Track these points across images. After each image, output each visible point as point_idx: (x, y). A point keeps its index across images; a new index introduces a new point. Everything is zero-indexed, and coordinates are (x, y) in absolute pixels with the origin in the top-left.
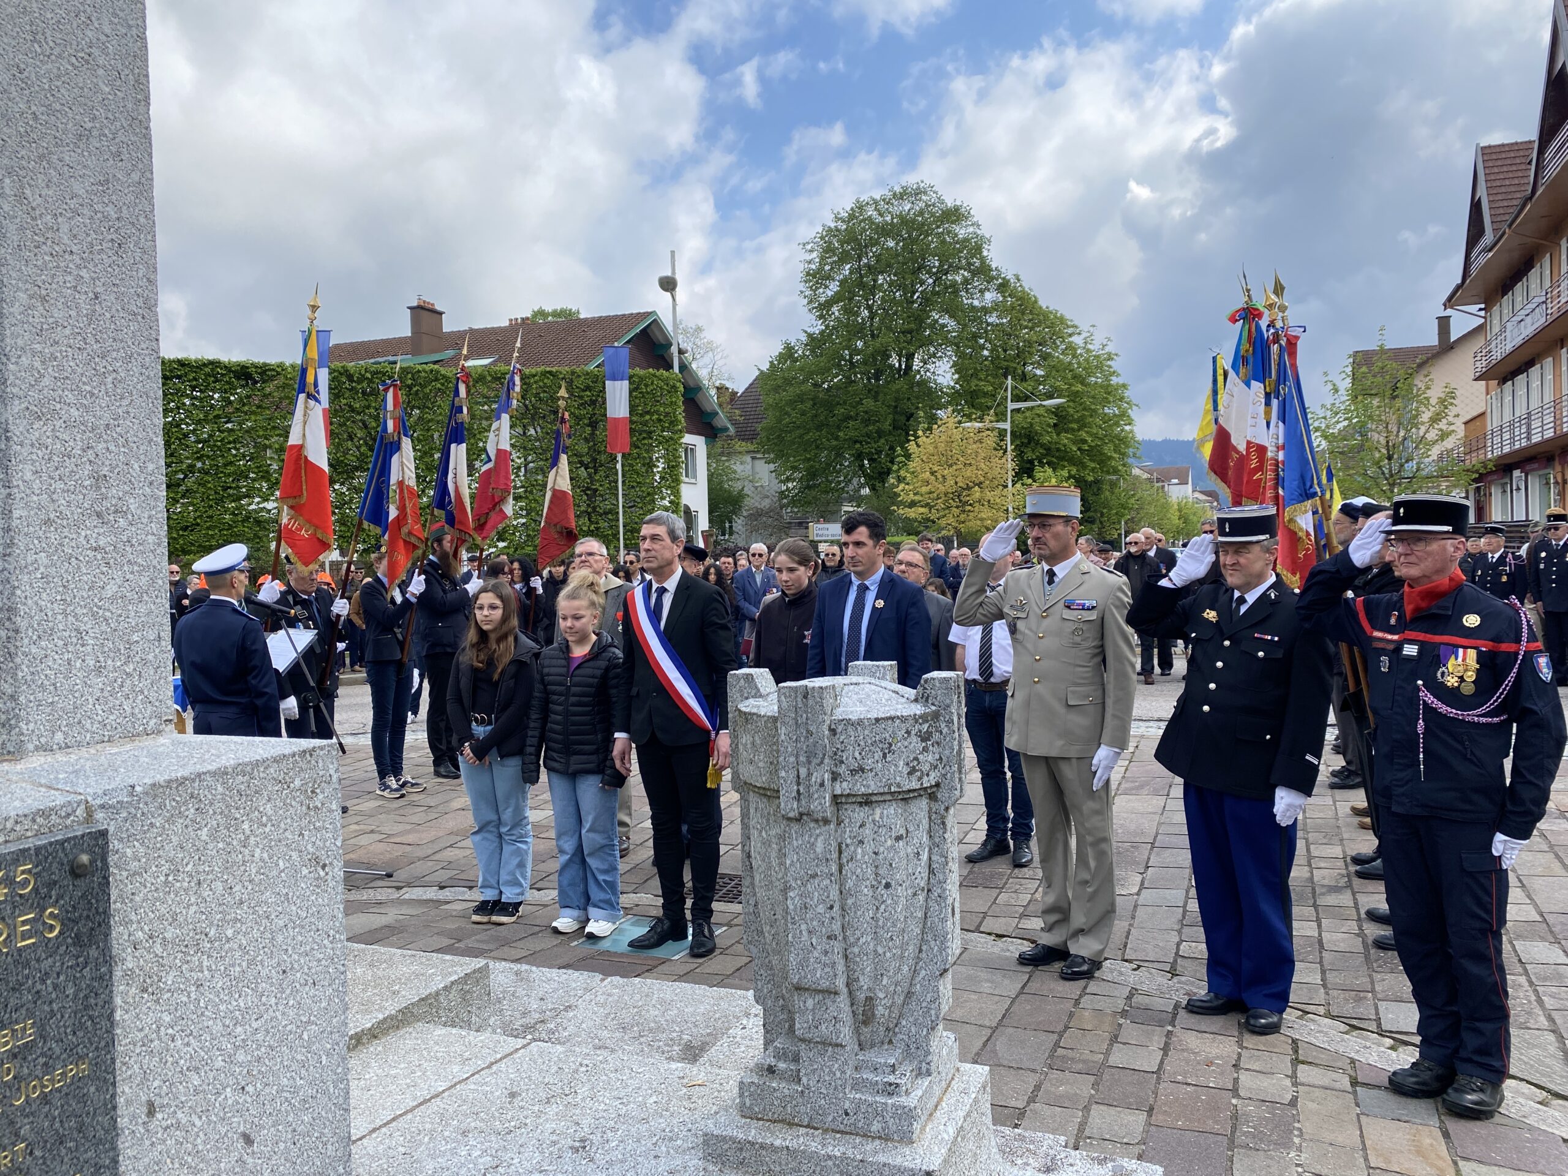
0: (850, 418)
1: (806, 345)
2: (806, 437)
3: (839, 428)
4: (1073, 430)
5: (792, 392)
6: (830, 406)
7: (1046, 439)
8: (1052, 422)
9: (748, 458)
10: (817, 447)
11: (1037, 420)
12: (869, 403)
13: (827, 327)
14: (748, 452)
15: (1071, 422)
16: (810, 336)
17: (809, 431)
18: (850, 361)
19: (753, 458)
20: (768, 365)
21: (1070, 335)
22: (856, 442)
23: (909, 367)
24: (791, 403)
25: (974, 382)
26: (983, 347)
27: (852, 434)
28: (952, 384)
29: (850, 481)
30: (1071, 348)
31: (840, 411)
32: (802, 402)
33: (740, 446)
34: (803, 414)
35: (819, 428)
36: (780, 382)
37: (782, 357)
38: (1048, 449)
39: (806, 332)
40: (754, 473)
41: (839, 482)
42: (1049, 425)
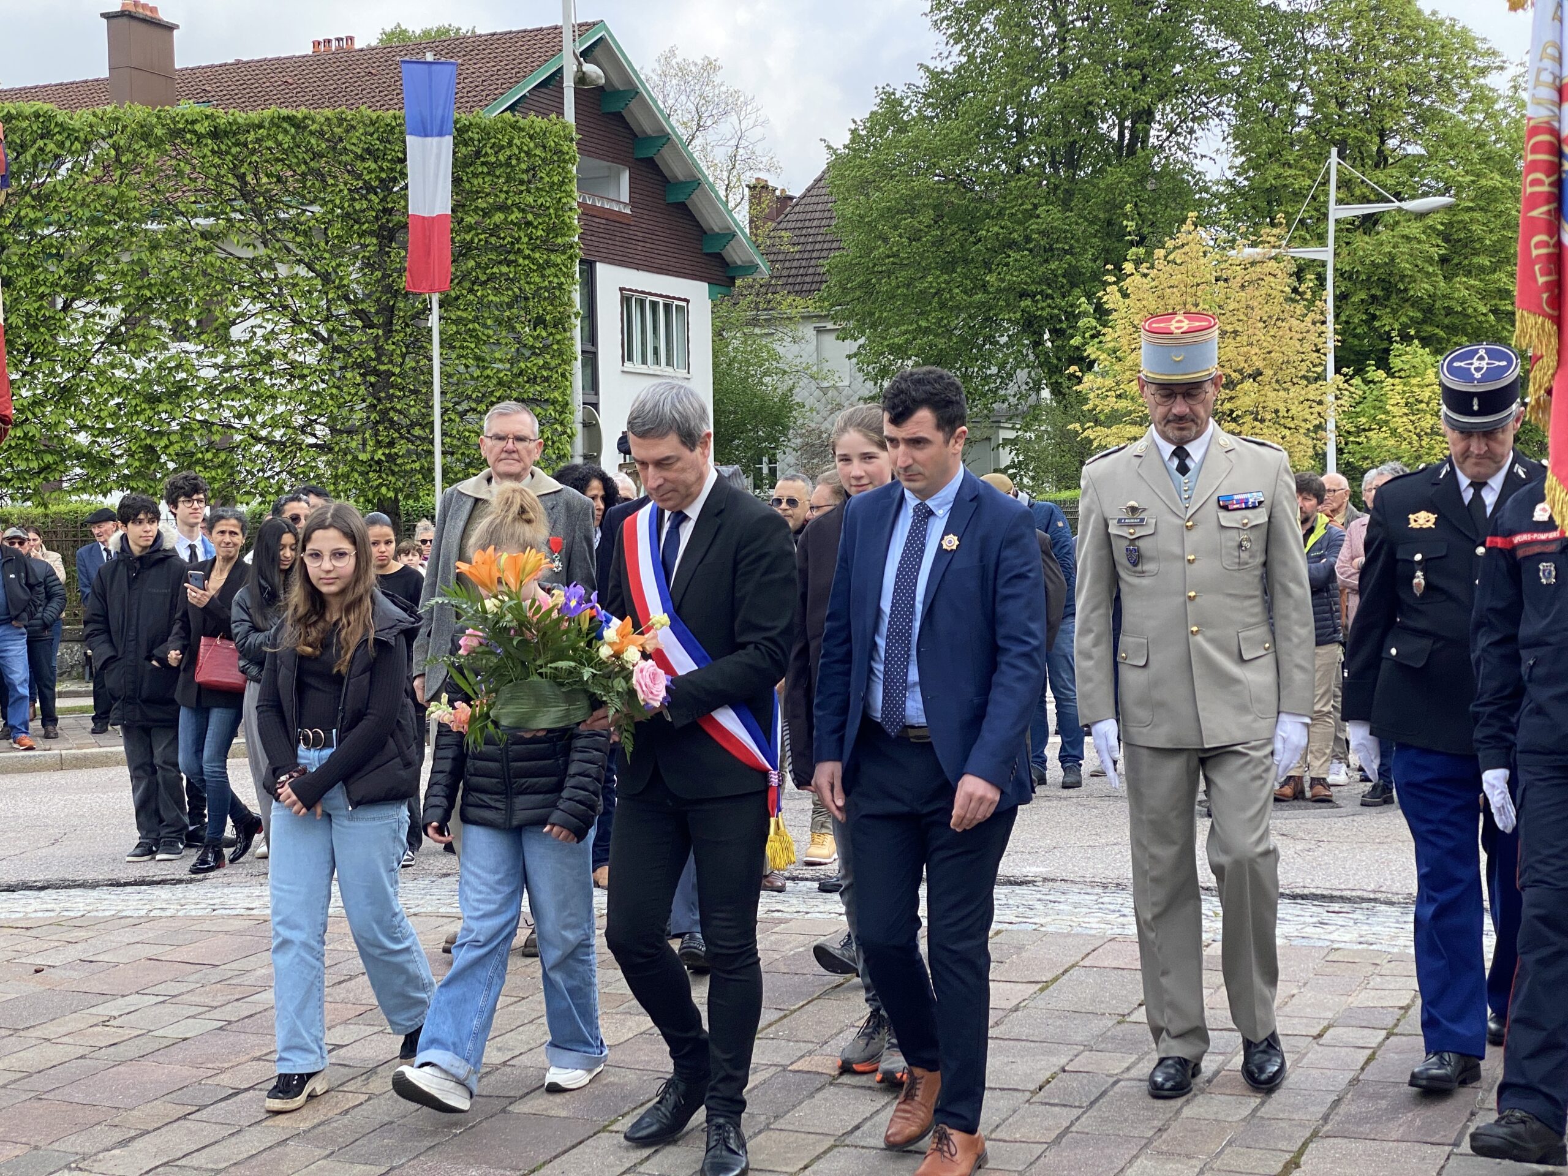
0: (1012, 245)
1: (926, 96)
2: (920, 286)
3: (987, 266)
4: (1482, 269)
5: (891, 192)
6: (970, 222)
7: (1421, 289)
8: (1435, 253)
9: (808, 331)
10: (943, 305)
11: (1404, 248)
12: (1051, 215)
13: (972, 58)
14: (807, 318)
15: (1476, 253)
16: (935, 76)
17: (926, 270)
18: (1018, 127)
19: (820, 331)
20: (847, 138)
21: (1483, 72)
22: (1023, 295)
23: (1139, 137)
24: (889, 214)
25: (1275, 168)
26: (1297, 98)
27: (1014, 277)
28: (1230, 174)
29: (1010, 376)
30: (1482, 98)
31: (990, 230)
32: (913, 212)
33: (790, 304)
34: (915, 237)
35: (948, 266)
36: (869, 172)
37: (876, 123)
38: (1429, 312)
39: (927, 69)
40: (820, 360)
41: (986, 379)
42: (1430, 260)
